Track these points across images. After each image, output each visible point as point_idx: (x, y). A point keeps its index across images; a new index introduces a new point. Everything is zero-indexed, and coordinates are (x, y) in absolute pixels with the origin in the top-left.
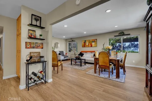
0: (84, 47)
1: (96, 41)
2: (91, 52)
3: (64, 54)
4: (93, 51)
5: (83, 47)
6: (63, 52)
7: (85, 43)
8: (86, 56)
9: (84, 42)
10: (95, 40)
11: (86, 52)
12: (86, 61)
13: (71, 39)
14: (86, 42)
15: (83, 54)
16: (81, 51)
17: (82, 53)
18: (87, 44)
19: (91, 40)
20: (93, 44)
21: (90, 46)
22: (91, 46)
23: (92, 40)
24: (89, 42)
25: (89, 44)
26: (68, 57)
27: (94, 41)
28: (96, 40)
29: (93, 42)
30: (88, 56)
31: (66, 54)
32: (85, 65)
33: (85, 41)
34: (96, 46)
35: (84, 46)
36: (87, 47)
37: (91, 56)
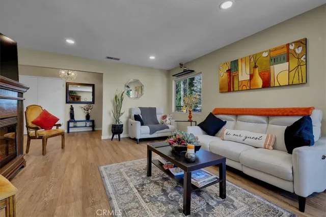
0: (229, 91)
1: (299, 51)
2: (269, 114)
3: (159, 118)
4: (279, 110)
5: (222, 91)
6: (153, 111)
7: (232, 71)
8: (237, 132)
9: (229, 71)
10: (291, 47)
11: (237, 113)
13: (181, 65)
14: (237, 70)
15: (223, 123)
16: (215, 110)
17: (218, 116)
18: (243, 75)
19: (265, 55)
20: (280, 71)
21: (259, 82)
22: (267, 84)
23: (270, 51)
24: (255, 67)
25: (252, 76)
26: (168, 128)
27: (285, 55)
28: (303, 43)
30: (244, 133)
31: (164, 117)
32: (223, 194)
33: (235, 63)
34: (303, 83)
35: (229, 87)
36: (244, 88)
37: (264, 136)
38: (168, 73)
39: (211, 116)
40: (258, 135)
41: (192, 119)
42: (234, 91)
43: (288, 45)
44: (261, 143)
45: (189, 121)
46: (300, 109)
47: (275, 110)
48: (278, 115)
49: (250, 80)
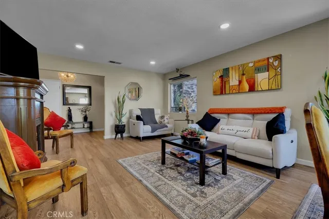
0: (221, 93)
1: (276, 63)
2: (254, 112)
3: (157, 118)
4: (262, 109)
5: (215, 93)
6: (151, 111)
7: (224, 76)
8: (230, 127)
9: (221, 77)
10: (271, 61)
11: (229, 112)
12: (229, 152)
13: (178, 70)
14: (228, 77)
15: (217, 121)
16: (210, 110)
17: (213, 115)
18: (233, 80)
19: (251, 65)
20: (262, 78)
21: (246, 86)
22: (252, 89)
23: (255, 62)
24: (243, 74)
25: (240, 82)
26: (167, 127)
27: (265, 66)
28: (279, 58)
29: (258, 70)
30: (236, 128)
31: (162, 117)
33: (226, 70)
34: (279, 88)
35: (222, 90)
36: (234, 91)
37: (251, 130)
38: (164, 76)
39: (207, 116)
40: (246, 129)
41: (189, 118)
42: (225, 93)
43: (268, 59)
44: (249, 134)
45: (186, 120)
46: (277, 108)
47: (259, 109)
48: (261, 113)
49: (239, 85)
